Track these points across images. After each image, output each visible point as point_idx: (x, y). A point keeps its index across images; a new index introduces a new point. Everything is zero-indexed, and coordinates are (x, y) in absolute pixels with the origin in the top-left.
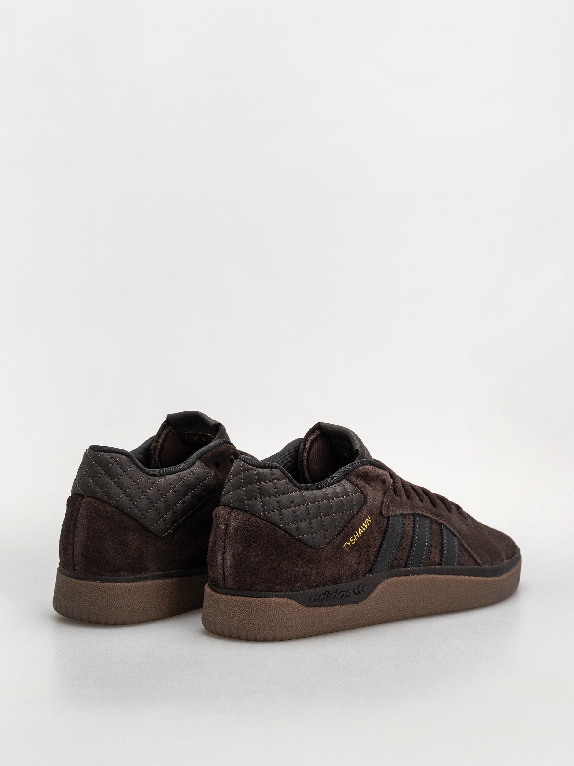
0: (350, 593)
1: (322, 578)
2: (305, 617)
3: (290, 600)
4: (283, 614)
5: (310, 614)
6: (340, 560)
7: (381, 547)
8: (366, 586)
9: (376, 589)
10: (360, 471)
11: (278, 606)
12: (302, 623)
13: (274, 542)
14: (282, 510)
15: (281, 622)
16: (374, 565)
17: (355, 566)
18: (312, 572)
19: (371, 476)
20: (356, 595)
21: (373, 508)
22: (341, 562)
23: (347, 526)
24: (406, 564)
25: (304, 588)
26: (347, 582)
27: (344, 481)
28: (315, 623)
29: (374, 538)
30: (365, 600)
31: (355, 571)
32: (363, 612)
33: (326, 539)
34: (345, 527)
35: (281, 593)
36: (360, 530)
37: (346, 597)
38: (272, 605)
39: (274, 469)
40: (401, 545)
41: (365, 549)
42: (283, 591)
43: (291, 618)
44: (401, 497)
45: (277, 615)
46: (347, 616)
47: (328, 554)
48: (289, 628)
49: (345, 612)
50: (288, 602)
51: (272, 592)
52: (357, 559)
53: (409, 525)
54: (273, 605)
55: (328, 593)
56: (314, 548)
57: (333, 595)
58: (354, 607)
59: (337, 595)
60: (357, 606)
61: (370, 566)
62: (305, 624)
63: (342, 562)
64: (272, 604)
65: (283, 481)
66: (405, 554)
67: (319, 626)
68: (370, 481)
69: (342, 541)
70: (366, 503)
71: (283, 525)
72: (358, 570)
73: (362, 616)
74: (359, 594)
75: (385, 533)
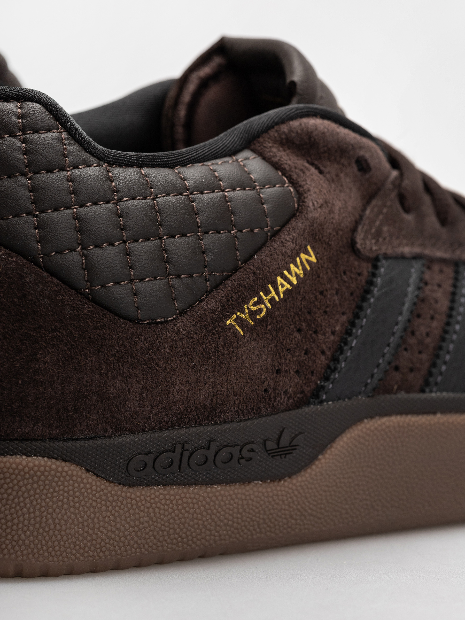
0: (252, 450)
1: (160, 406)
2: (113, 511)
3: (63, 464)
4: (44, 504)
5: (129, 506)
6: (218, 359)
7: (349, 333)
8: (300, 433)
9: (334, 445)
10: (291, 131)
11: (28, 479)
12: (106, 529)
13: (16, 300)
14: (42, 212)
15: (37, 526)
16: (327, 379)
17: (266, 378)
18: (129, 389)
19: (324, 146)
20: (272, 456)
21: (321, 225)
22: (220, 365)
23: (241, 268)
24: (427, 383)
25: (106, 430)
26: (241, 421)
27: (246, 153)
28: (147, 530)
29: (327, 307)
30: (303, 473)
31: (266, 391)
32: (299, 504)
33: (173, 300)
34: (236, 269)
35: (38, 444)
36: (283, 281)
37: (241, 461)
38: (10, 478)
39: (28, 103)
40: (413, 333)
41: (297, 335)
42: (43, 440)
43: (68, 513)
44: (421, 217)
45: (25, 505)
46: (249, 513)
47: (181, 340)
48: (64, 542)
49: (240, 502)
50: (56, 470)
51: (11, 440)
52: (273, 360)
53: (439, 286)
54: (13, 476)
55: (183, 450)
56: (137, 323)
57: (198, 457)
58: (269, 490)
59: (211, 454)
60: (278, 488)
61: (316, 383)
62: (113, 532)
63: (223, 365)
64: (11, 474)
65: (50, 135)
66: (424, 357)
67: (161, 539)
68: (320, 158)
69: (223, 306)
70: (301, 212)
71: (44, 255)
72: (274, 389)
73: (296, 514)
74: (283, 456)
75: (364, 299)
